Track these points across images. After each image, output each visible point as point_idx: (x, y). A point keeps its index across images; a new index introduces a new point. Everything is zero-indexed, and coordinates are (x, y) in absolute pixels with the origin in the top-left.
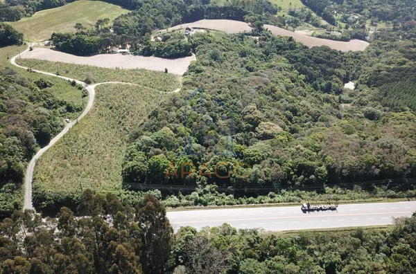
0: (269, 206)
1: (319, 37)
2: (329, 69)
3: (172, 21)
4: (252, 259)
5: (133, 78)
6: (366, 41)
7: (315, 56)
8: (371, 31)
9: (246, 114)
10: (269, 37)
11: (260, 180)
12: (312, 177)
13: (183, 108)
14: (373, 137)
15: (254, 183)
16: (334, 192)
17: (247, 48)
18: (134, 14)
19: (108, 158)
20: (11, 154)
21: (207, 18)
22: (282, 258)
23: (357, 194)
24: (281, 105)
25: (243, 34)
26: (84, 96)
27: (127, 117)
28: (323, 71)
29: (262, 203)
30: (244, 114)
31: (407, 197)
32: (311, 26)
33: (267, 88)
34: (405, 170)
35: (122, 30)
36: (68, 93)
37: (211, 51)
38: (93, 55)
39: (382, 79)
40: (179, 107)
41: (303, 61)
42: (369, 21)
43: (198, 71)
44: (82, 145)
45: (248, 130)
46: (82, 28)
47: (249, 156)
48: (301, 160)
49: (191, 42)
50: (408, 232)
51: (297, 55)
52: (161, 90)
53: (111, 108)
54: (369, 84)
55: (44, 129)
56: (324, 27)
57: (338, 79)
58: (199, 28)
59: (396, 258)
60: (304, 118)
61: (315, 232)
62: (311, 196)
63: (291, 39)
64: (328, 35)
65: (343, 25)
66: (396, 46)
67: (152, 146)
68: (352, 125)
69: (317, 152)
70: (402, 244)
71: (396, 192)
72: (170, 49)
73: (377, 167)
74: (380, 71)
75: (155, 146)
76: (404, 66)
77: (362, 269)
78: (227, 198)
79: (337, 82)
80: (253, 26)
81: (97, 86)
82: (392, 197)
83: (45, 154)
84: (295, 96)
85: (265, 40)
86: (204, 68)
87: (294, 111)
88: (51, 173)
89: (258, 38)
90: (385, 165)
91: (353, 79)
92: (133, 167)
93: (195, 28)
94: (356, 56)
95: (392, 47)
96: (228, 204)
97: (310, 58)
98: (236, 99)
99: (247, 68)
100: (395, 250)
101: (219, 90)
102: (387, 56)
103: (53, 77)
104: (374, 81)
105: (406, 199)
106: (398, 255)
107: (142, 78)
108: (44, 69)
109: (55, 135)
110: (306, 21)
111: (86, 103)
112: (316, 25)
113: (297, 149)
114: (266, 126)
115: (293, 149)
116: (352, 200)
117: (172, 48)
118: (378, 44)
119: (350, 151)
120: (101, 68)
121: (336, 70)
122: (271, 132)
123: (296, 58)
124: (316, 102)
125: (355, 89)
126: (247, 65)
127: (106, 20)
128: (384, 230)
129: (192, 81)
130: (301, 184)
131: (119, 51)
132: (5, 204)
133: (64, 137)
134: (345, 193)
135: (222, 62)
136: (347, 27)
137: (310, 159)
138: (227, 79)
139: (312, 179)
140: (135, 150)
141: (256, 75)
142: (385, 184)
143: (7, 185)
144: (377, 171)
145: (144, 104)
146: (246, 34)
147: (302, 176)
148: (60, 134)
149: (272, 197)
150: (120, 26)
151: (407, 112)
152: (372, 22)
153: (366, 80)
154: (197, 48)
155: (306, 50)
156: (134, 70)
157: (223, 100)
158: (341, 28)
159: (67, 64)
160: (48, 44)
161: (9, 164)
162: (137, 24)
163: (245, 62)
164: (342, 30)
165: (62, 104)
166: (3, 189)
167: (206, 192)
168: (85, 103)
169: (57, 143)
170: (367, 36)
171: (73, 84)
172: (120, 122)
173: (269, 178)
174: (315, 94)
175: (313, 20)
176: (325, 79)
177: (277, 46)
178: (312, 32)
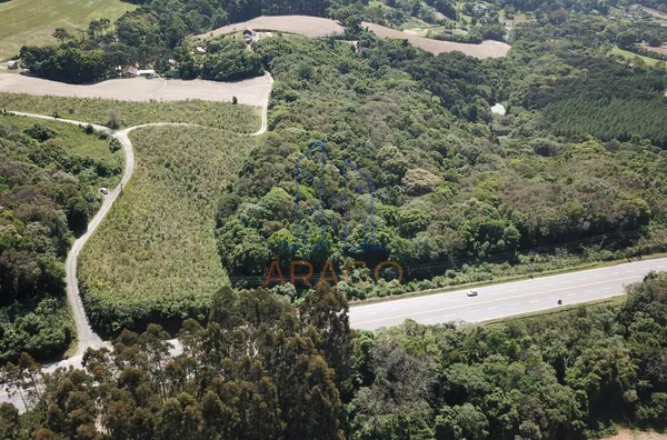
0: (452, 290)
1: (438, 38)
2: (469, 86)
3: (213, 19)
4: (461, 364)
5: (188, 115)
6: (504, 42)
7: (447, 67)
8: (509, 27)
9: (384, 159)
10: (374, 40)
11: (433, 253)
12: (501, 242)
13: (292, 157)
14: (565, 179)
15: (425, 258)
16: (532, 260)
17: (344, 58)
18: (147, 11)
19: (191, 244)
20: (40, 250)
21: (266, 14)
22: (499, 356)
23: (564, 261)
24: (425, 142)
25: (332, 38)
26: (116, 149)
27: (199, 177)
28: (463, 89)
29: (441, 286)
30: (381, 160)
31: (627, 257)
32: (421, 21)
33: (399, 119)
34: (620, 220)
35: (135, 37)
36: (84, 146)
37: (297, 67)
38: (98, 81)
39: (543, 97)
40: (284, 154)
41: (433, 76)
42: (502, 13)
43: (290, 99)
44: (142, 227)
45: (392, 182)
46: (67, 35)
47: (407, 220)
48: (482, 220)
49: (260, 52)
50: (646, 302)
51: (422, 66)
52: (237, 131)
53: (167, 166)
54: (525, 105)
55: (77, 205)
56: (441, 23)
57: (483, 100)
58: (264, 31)
59: (638, 338)
60: (456, 160)
61: (523, 318)
62: (504, 268)
63: (405, 43)
64: (449, 35)
65: (468, 19)
66: (548, 49)
67: (263, 217)
68: (528, 165)
69: (496, 206)
70: (641, 319)
71: (613, 251)
72: (227, 66)
73: (585, 219)
74: (538, 85)
75: (270, 218)
76: (570, 76)
77: (602, 358)
78: (390, 284)
79: (483, 105)
80: (344, 25)
81: (132, 132)
82: (610, 259)
83: (86, 246)
84: (438, 128)
85: (367, 45)
86: (297, 93)
87: (443, 150)
88: (110, 276)
89: (355, 43)
90: (594, 216)
91: (500, 100)
92: (247, 252)
93: (257, 31)
94: (499, 64)
95: (543, 49)
96: (395, 293)
97: (441, 70)
98: (363, 137)
99: (356, 89)
100: (635, 329)
101: (333, 126)
102: (541, 63)
103: (50, 121)
104: (532, 100)
105: (626, 260)
106: (641, 334)
107: (202, 114)
108: (26, 109)
109: (92, 215)
110: (414, 14)
111: (124, 160)
112: (429, 20)
113: (472, 204)
114: (416, 175)
115: (464, 205)
116: (559, 269)
117: (230, 64)
118: (524, 45)
119: (543, 201)
120: (124, 102)
121: (479, 87)
122: (425, 184)
123: (422, 71)
124: (466, 136)
125: (506, 114)
126: (355, 85)
127: (105, 22)
128: (611, 304)
129: (289, 114)
130: (486, 254)
131: (139, 72)
132: (51, 332)
133: (108, 217)
134: (547, 261)
135: (317, 83)
136: (474, 22)
137: (492, 217)
138: (339, 107)
139: (501, 246)
140: (240, 226)
141: (376, 100)
142: (598, 242)
143: (44, 302)
144: (587, 225)
145: (220, 155)
146: (338, 38)
147: (487, 243)
148: (100, 212)
149: (452, 276)
150: (131, 31)
151: (591, 141)
152: (507, 13)
153: (521, 99)
154: (271, 63)
155: (432, 58)
156: (182, 102)
157: (344, 141)
158: (465, 23)
159: (64, 99)
160: (15, 67)
161: (42, 266)
162: (156, 26)
163: (352, 81)
164: (467, 27)
165: (87, 164)
166: (39, 308)
167: (355, 280)
168: (122, 160)
169: (101, 228)
170: (505, 34)
171: (89, 130)
172: (190, 187)
173: (445, 250)
174: (461, 124)
175: (423, 12)
176: (467, 102)
177: (390, 55)
178: (426, 31)
